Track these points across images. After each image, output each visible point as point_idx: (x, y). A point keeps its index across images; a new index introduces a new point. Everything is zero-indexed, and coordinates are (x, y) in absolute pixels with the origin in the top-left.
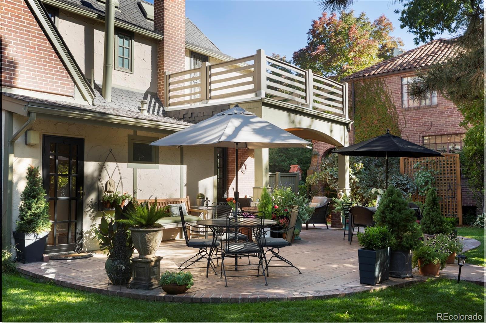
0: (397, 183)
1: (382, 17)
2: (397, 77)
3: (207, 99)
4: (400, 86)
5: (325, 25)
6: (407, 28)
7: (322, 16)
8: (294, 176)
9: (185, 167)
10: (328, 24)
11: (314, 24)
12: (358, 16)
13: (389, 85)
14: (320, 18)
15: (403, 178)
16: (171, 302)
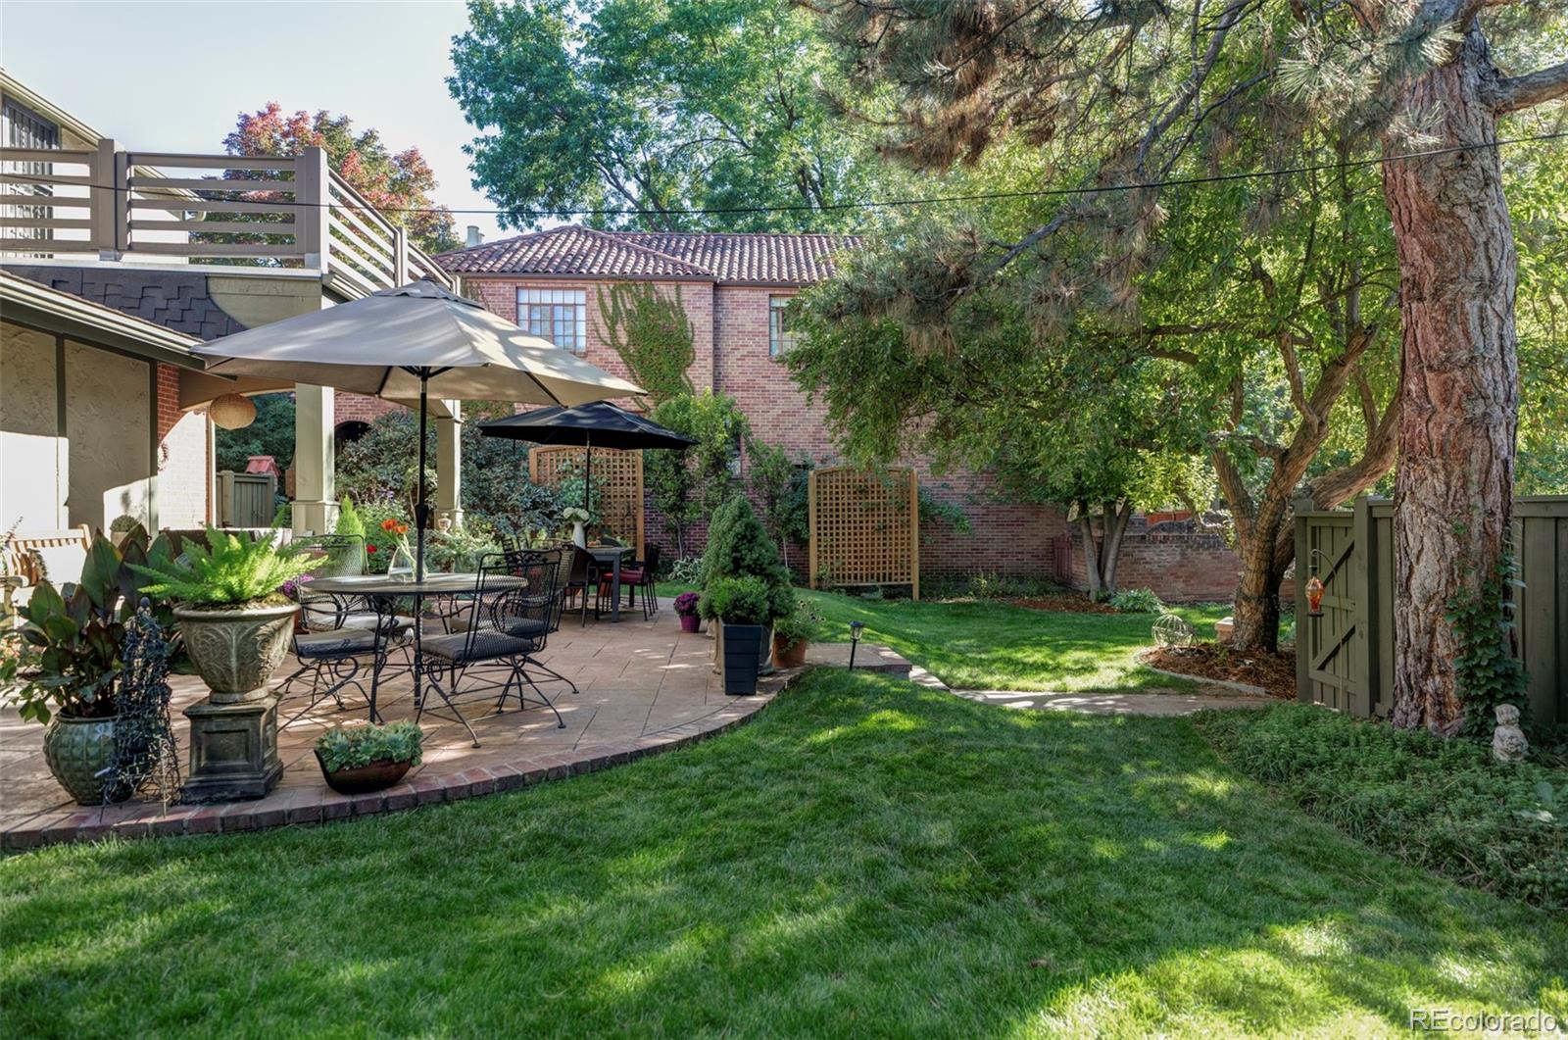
0: (533, 501)
1: (413, 153)
2: (507, 286)
3: (116, 248)
4: (513, 306)
5: (277, 136)
6: (484, 190)
7: (266, 111)
8: (261, 482)
9: (64, 442)
10: (285, 135)
11: (246, 122)
12: (360, 136)
13: (490, 298)
14: (262, 115)
15: (545, 490)
16: (375, 813)
